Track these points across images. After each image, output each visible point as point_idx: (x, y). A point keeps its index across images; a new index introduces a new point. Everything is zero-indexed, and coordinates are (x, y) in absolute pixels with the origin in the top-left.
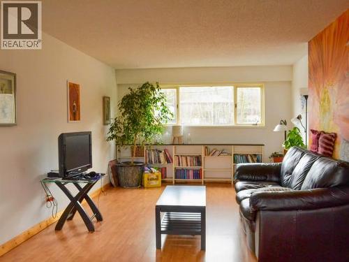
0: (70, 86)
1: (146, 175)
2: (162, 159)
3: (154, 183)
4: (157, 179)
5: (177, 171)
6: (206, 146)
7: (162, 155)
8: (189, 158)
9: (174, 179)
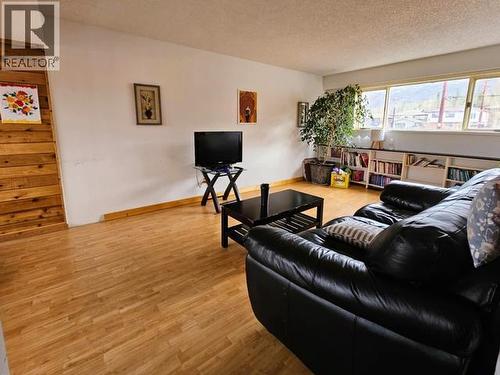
0: (241, 94)
1: (334, 175)
2: (358, 162)
3: (340, 184)
4: (343, 181)
5: (372, 176)
6: (410, 154)
7: (357, 158)
8: (387, 165)
9: (367, 184)
